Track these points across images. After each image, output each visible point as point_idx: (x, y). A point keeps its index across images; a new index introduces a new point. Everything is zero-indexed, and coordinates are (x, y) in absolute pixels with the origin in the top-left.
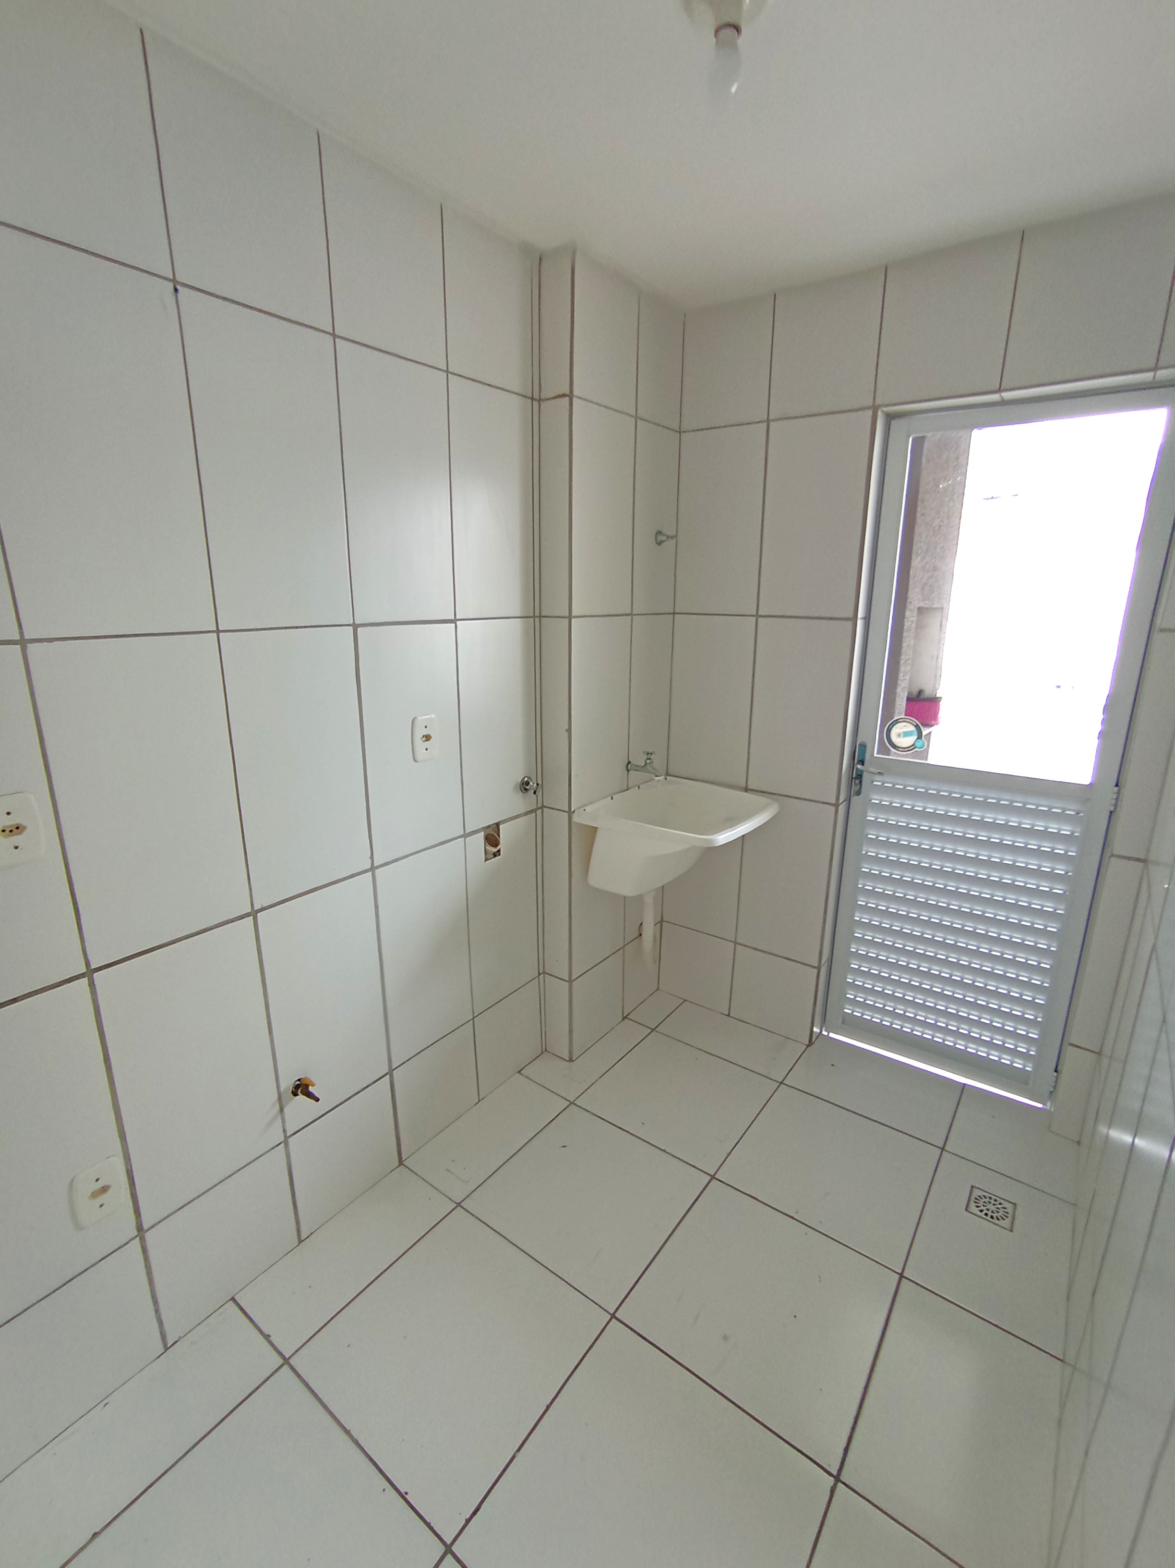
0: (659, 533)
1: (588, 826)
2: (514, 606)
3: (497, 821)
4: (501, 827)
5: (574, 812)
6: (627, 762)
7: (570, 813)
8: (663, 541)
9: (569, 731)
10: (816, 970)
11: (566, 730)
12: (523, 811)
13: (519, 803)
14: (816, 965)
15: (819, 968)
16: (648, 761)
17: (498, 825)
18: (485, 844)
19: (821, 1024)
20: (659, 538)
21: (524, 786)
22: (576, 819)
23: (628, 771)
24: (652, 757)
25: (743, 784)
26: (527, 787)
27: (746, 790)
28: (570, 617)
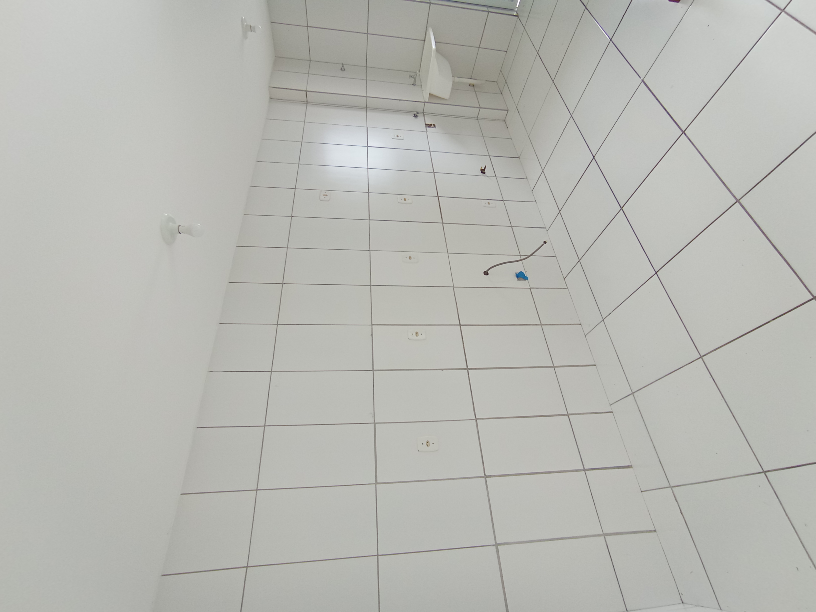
0: (341, 69)
1: (429, 97)
2: (363, 113)
3: (424, 125)
4: (427, 123)
5: (425, 101)
6: (413, 85)
7: (425, 102)
8: (344, 68)
9: (400, 100)
10: (490, 13)
11: (400, 101)
12: (423, 118)
13: (421, 118)
14: (487, 13)
15: (489, 12)
16: (412, 77)
17: (426, 124)
18: (431, 127)
19: (513, 11)
20: (343, 69)
21: (416, 116)
22: (427, 101)
23: (415, 85)
24: (411, 75)
25: (423, 42)
26: (416, 115)
27: (425, 41)
28: (367, 97)
